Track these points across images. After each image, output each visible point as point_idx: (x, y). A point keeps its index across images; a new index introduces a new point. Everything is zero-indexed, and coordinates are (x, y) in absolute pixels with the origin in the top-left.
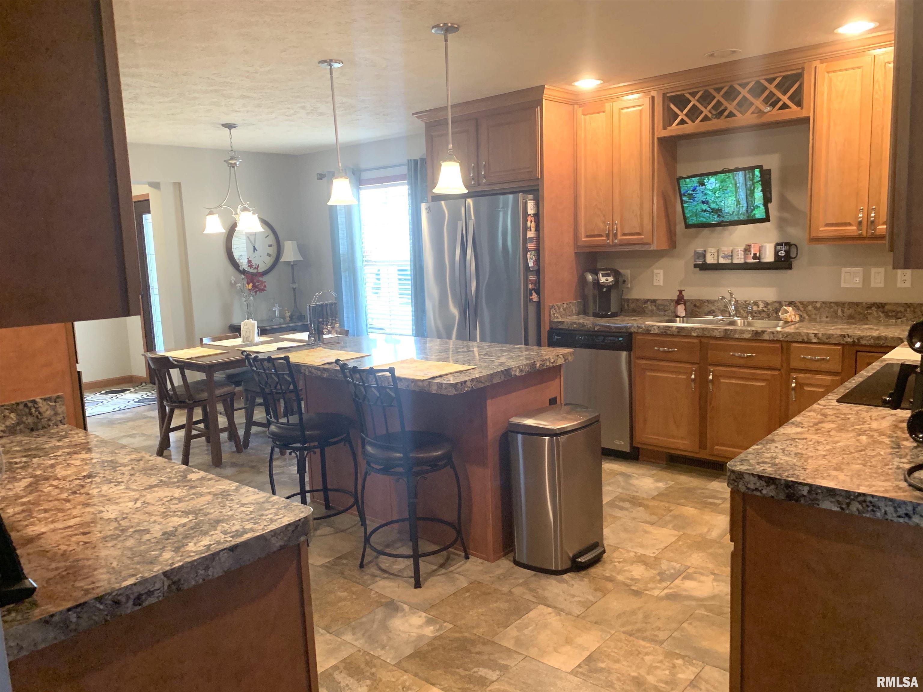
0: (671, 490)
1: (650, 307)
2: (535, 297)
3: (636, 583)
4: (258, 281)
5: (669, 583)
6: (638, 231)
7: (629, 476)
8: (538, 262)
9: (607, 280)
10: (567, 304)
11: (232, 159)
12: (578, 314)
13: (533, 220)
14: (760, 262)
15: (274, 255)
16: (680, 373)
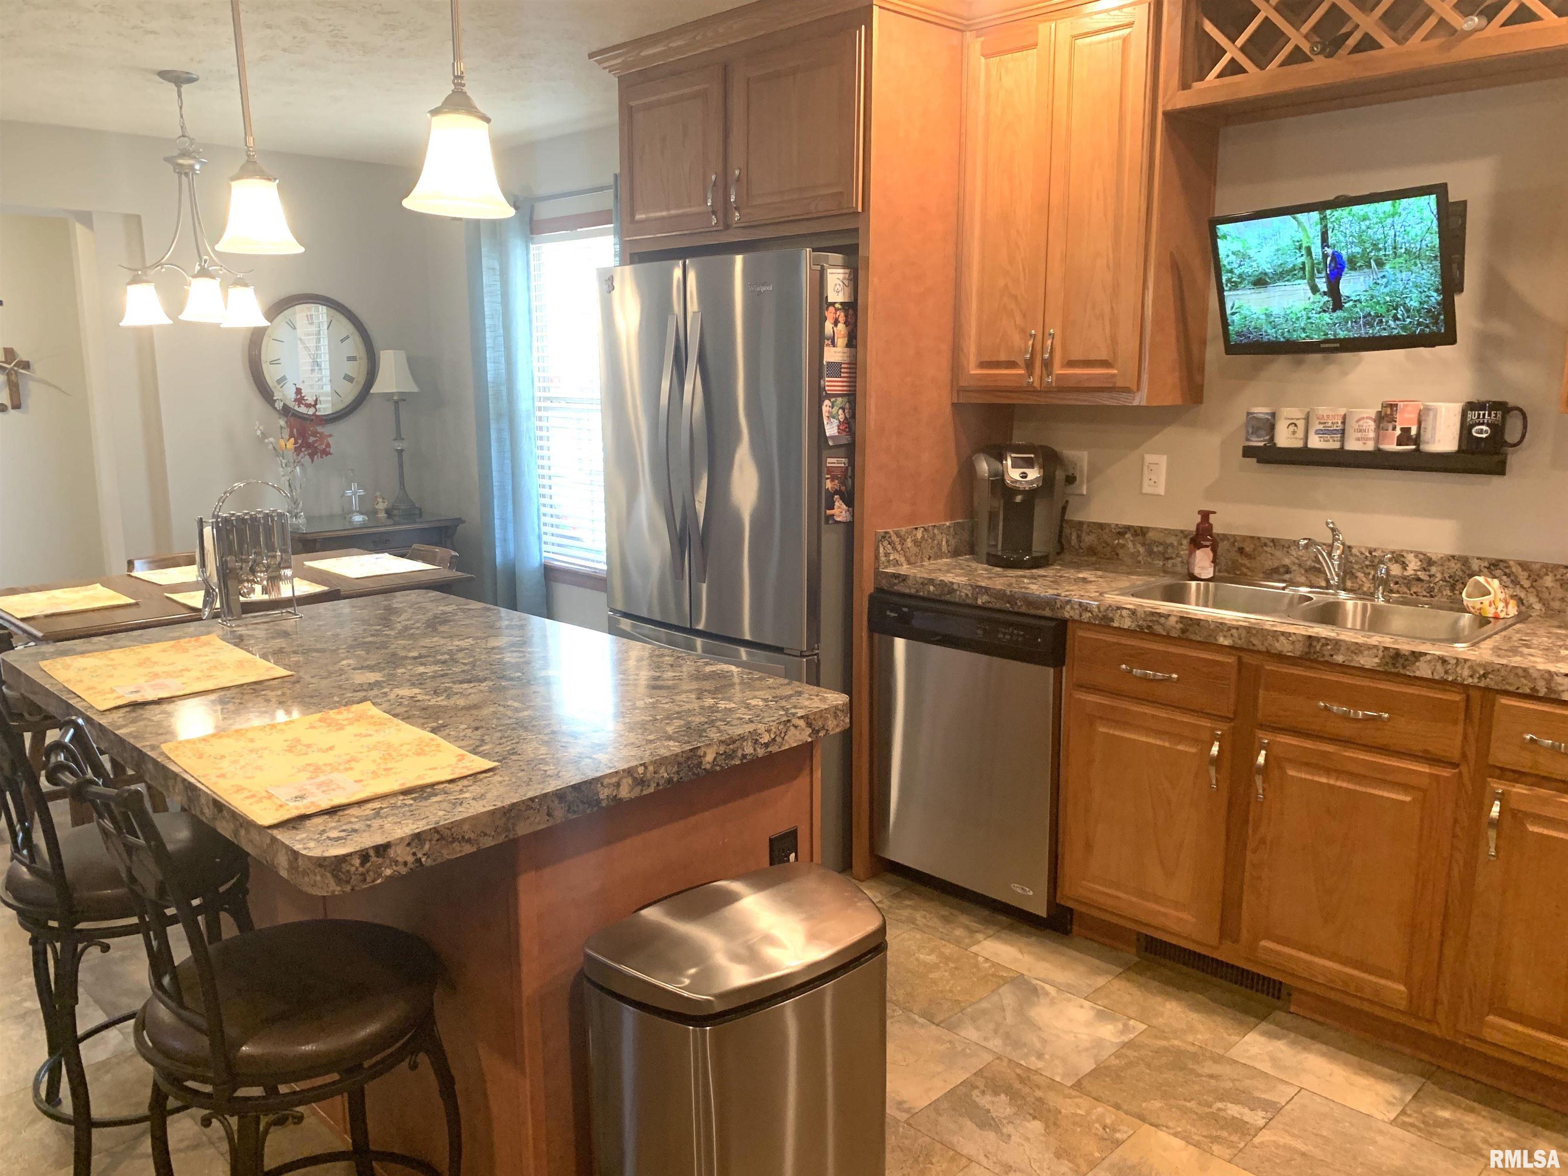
1: (1130, 545)
2: (840, 511)
6: (1104, 356)
7: (1034, 991)
8: (849, 425)
9: (1024, 475)
10: (925, 530)
11: (184, 154)
12: (956, 553)
13: (842, 319)
14: (1418, 450)
15: (361, 379)
16: (1181, 738)
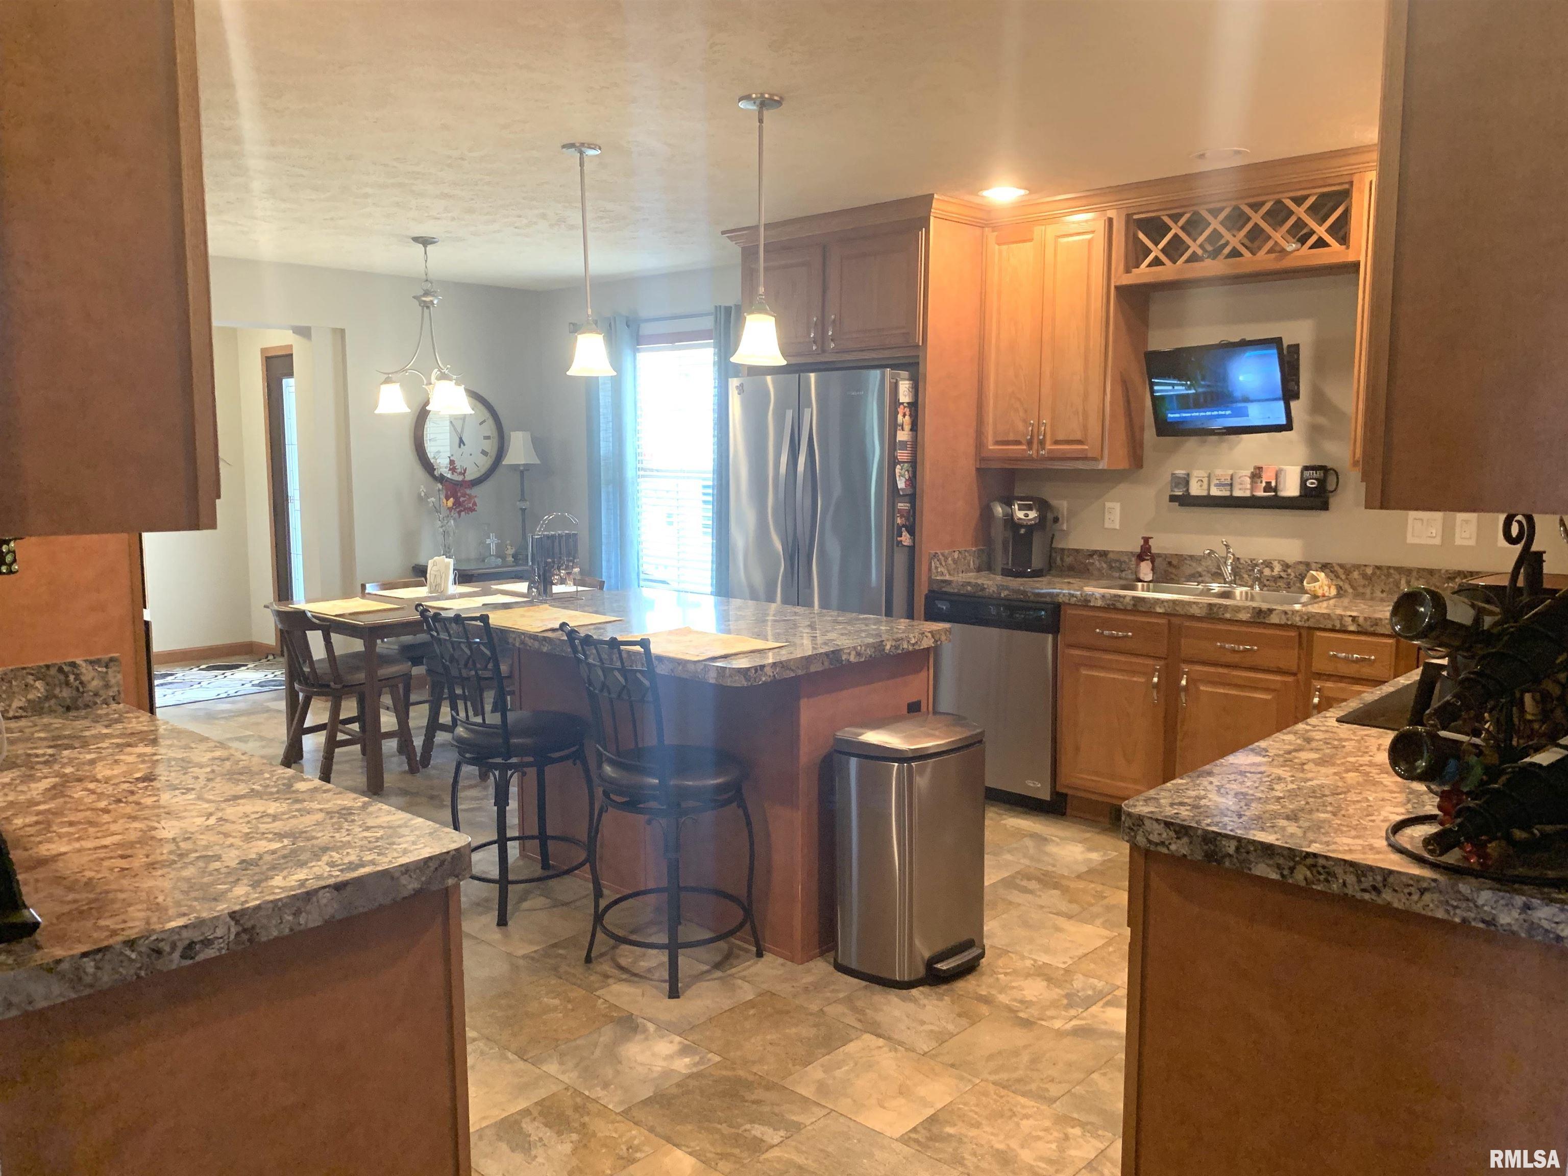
0: (1110, 864)
1: (1097, 563)
2: (906, 539)
3: (1027, 1008)
4: (464, 495)
5: (1080, 1010)
6: (1078, 436)
7: (1046, 839)
8: (912, 481)
9: (1026, 515)
10: (960, 552)
11: (427, 293)
12: (979, 570)
13: (908, 413)
14: (1276, 495)
15: (493, 453)
16: (1134, 673)
